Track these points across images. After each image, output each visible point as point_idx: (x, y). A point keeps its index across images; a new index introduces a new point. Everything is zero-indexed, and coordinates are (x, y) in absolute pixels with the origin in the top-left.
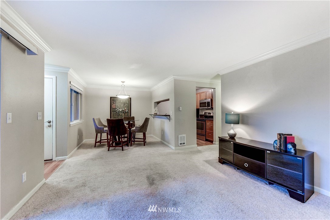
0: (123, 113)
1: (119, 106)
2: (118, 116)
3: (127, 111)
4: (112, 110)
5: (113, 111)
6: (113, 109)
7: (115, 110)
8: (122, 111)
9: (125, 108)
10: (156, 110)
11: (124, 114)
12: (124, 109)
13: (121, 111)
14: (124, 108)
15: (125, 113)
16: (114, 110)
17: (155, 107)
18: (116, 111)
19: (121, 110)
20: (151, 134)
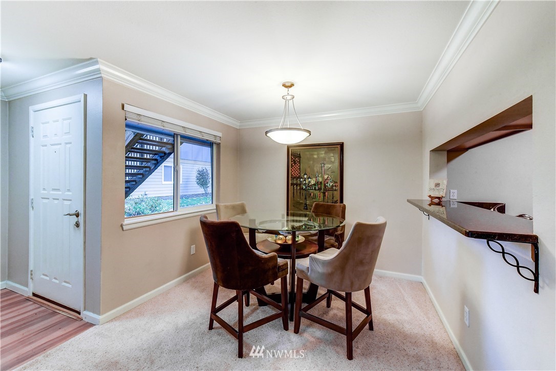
0: (320, 189)
1: (308, 170)
2: (306, 198)
3: (330, 184)
4: (290, 182)
5: (293, 184)
6: (293, 178)
7: (299, 182)
8: (317, 183)
9: (326, 177)
10: (437, 185)
11: (322, 195)
12: (320, 180)
13: (314, 185)
14: (323, 177)
15: (326, 189)
16: (295, 182)
17: (434, 170)
18: (300, 184)
19: (313, 182)
20: (420, 274)
